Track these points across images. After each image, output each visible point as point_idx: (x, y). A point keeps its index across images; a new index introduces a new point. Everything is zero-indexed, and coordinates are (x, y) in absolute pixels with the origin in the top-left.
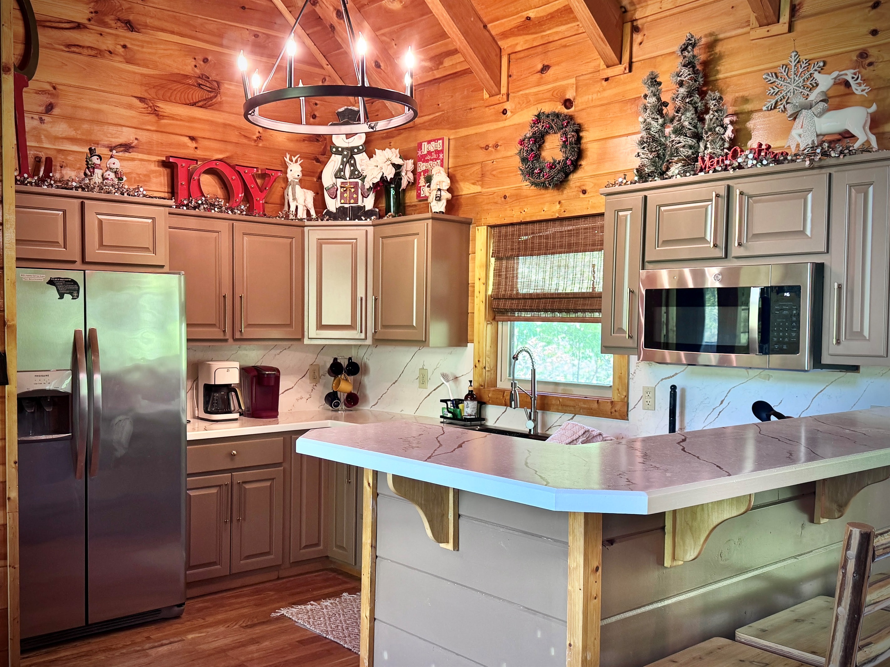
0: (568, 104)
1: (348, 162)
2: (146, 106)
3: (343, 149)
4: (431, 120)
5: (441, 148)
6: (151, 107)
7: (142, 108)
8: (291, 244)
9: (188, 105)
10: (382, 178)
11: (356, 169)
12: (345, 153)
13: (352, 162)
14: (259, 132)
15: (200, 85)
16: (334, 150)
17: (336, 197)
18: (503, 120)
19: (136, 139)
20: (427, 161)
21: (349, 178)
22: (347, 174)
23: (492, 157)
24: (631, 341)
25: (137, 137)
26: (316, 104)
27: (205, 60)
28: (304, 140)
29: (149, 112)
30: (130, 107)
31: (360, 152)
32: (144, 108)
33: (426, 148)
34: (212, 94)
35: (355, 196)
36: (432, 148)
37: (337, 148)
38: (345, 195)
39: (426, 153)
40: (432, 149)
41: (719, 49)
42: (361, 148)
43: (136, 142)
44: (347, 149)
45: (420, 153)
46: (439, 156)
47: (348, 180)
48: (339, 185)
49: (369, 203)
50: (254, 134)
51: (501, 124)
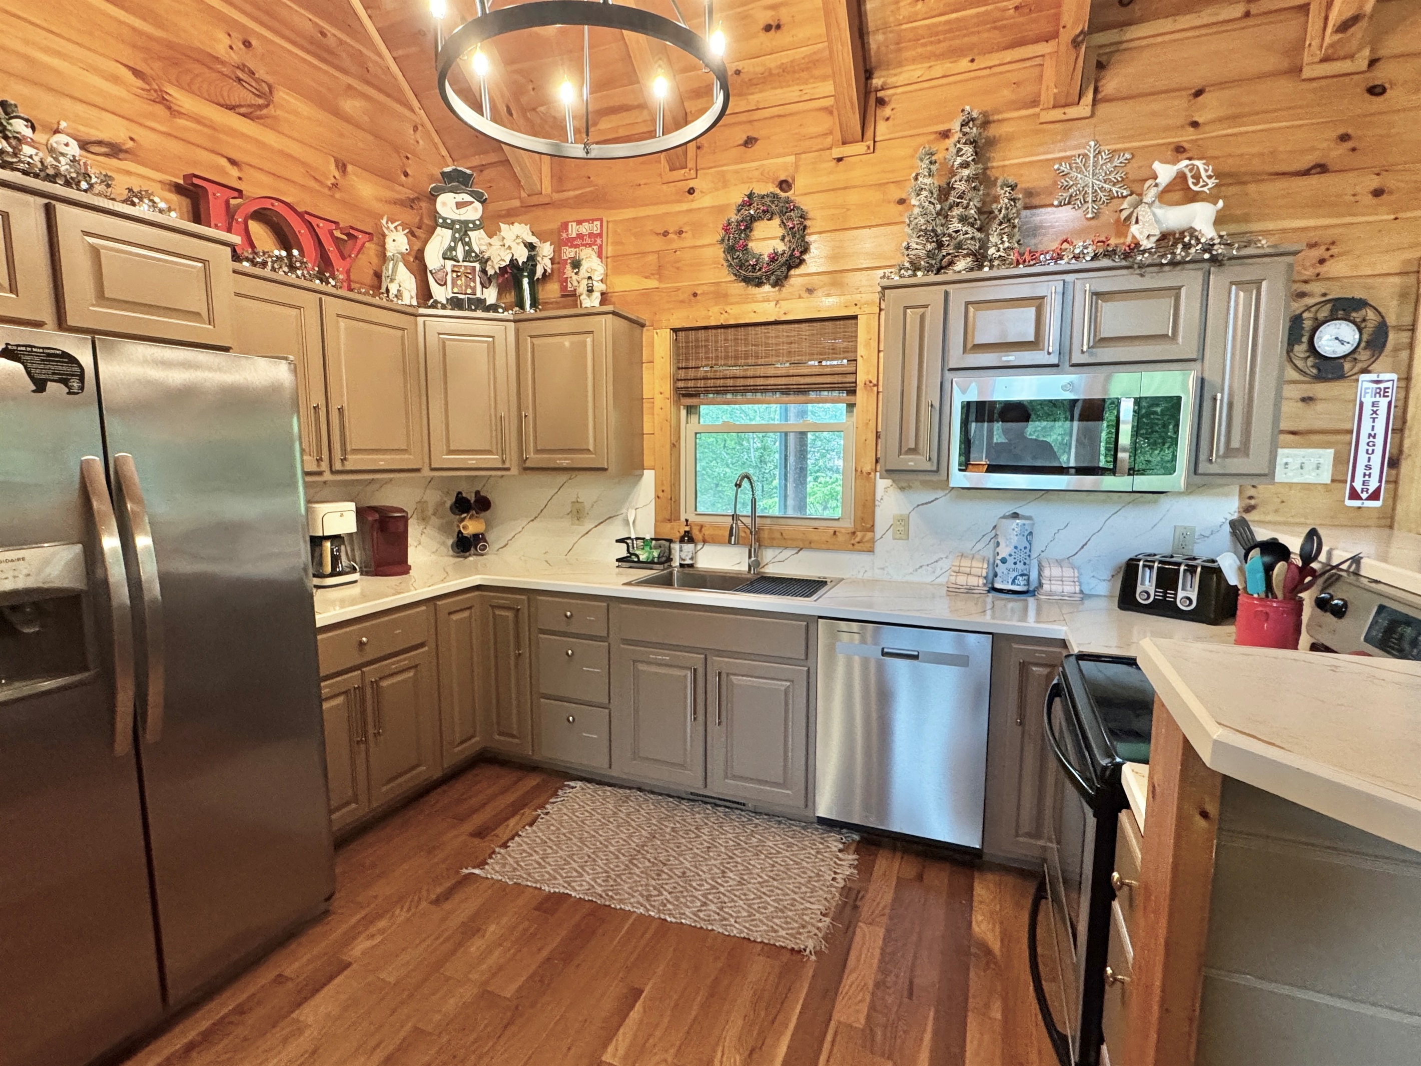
0: (784, 186)
1: (461, 239)
2: (148, 87)
3: (454, 222)
4: (576, 197)
5: (599, 231)
6: (155, 91)
7: (138, 88)
8: (403, 337)
9: (222, 106)
10: (511, 261)
11: (471, 250)
12: (458, 227)
13: (467, 240)
14: (334, 177)
15: (240, 80)
16: (441, 221)
17: (445, 284)
18: (688, 202)
19: (132, 139)
20: (577, 246)
21: (463, 261)
22: (460, 256)
23: (675, 246)
24: (929, 464)
25: (133, 136)
26: (407, 158)
27: (247, 44)
28: (395, 203)
29: (152, 98)
30: (115, 79)
31: (476, 228)
32: (143, 89)
33: (574, 230)
34: (261, 101)
35: (472, 284)
36: (584, 230)
37: (445, 219)
38: (459, 282)
39: (574, 235)
40: (584, 232)
41: (993, 131)
42: (478, 222)
43: (130, 144)
44: (460, 222)
45: (564, 235)
46: (595, 241)
47: (461, 263)
48: (449, 269)
49: (490, 295)
50: (328, 179)
51: (685, 207)
